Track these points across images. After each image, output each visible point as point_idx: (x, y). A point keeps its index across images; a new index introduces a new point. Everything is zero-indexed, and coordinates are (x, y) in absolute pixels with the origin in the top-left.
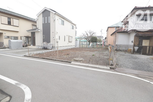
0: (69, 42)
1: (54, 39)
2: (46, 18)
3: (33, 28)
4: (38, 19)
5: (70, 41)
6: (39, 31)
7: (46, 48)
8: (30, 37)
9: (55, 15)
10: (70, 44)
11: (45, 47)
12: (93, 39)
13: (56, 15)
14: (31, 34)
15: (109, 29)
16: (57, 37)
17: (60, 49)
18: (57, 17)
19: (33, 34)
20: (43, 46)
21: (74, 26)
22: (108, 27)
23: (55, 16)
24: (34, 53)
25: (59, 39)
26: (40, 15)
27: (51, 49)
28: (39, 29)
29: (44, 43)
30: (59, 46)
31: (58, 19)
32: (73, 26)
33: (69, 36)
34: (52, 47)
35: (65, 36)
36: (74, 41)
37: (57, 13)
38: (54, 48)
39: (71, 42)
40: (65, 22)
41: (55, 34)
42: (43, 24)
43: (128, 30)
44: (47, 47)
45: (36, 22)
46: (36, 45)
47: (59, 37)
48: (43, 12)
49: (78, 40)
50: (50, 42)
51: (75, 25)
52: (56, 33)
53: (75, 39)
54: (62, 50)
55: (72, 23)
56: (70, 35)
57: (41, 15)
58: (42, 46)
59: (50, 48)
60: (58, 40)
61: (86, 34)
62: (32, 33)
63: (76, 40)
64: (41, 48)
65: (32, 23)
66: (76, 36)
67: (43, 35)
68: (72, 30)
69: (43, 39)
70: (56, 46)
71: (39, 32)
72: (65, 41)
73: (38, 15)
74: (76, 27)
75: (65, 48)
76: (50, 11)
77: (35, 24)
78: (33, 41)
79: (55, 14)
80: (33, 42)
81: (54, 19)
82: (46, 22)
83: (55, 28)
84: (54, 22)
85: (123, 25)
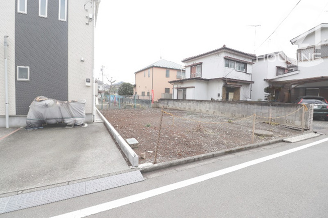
1: (87, 84)
12: (126, 89)
15: (154, 69)
22: (153, 67)
64: (6, 123)
67: (17, 63)
69: (18, 83)
82: (43, 13)
83: (93, 48)
84: (87, 24)
85: (186, 67)
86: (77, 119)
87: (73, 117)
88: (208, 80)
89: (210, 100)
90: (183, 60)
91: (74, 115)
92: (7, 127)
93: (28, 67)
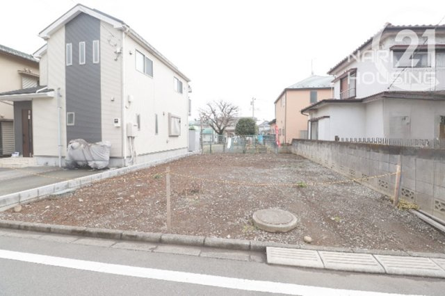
0: (170, 136)
1: (116, 125)
2: (82, 44)
3: (22, 86)
4: (45, 53)
5: (173, 134)
6: (49, 94)
7: (80, 163)
8: (10, 122)
9: (119, 33)
10: (174, 143)
11: (76, 158)
12: (243, 126)
13: (124, 35)
14: (12, 107)
15: (288, 94)
16: (128, 119)
17: (141, 163)
18: (128, 45)
19: (24, 108)
20: (71, 157)
21: (185, 84)
22: (286, 90)
23: (122, 38)
24: (20, 197)
25: (139, 127)
26: (53, 33)
27: (106, 168)
28: (49, 88)
29: (75, 144)
30: (137, 154)
31: (133, 52)
32: (181, 84)
33: (169, 114)
34: (108, 158)
35: (156, 116)
36: (184, 132)
37: (128, 27)
38: (116, 162)
39: (177, 136)
40: (157, 64)
41: (122, 108)
42: (67, 67)
43: (355, 96)
44: (87, 161)
45: (36, 65)
46: (35, 153)
47: (138, 117)
48: (69, 24)
49: (196, 128)
50: (100, 140)
51: (188, 81)
52: (125, 103)
53: (189, 127)
54: (152, 168)
55: (178, 73)
56: (174, 113)
57: (62, 35)
58: (63, 157)
59: (101, 164)
60: (134, 131)
61: (209, 111)
62: (17, 104)
63: (192, 129)
64: (59, 163)
65: (22, 68)
66: (190, 115)
67: (67, 111)
68: (179, 94)
69: (67, 127)
70: (126, 155)
71: (51, 98)
72: (157, 132)
73: (44, 34)
74: (189, 87)
75: (160, 159)
76: (99, 20)
77: (33, 72)
78: (24, 135)
79: (121, 30)
80: (24, 142)
81: (118, 51)
82: (82, 61)
83: (122, 85)
84: (116, 60)
85: (334, 81)
86: (98, 163)
87: (94, 160)
88: (361, 101)
89: (334, 140)
90: (329, 70)
91: (95, 158)
92: (60, 166)
93: (74, 113)
